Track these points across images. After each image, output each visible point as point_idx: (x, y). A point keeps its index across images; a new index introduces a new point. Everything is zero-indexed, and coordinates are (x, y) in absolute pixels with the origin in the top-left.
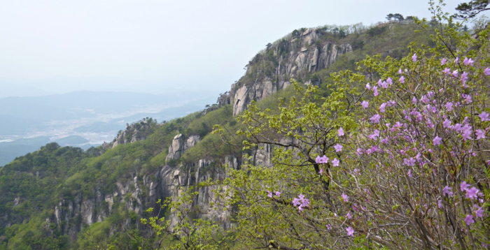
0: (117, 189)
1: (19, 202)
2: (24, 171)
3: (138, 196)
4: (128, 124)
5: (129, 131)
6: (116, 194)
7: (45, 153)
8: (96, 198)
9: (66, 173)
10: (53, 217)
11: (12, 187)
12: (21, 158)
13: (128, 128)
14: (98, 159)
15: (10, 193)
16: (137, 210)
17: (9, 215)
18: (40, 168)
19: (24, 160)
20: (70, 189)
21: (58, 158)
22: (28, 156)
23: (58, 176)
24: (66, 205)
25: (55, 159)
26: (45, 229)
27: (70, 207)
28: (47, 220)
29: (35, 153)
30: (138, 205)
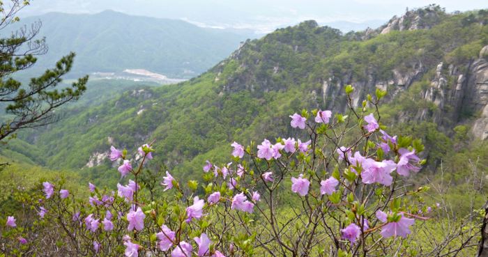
0: (393, 77)
1: (278, 71)
2: (284, 42)
3: (442, 87)
4: (407, 9)
5: (409, 17)
6: (392, 83)
7: (306, 28)
8: (367, 82)
9: (324, 53)
10: (320, 91)
11: (273, 55)
12: (282, 29)
13: (408, 13)
14: (371, 41)
15: (270, 61)
16: (437, 102)
17: (268, 81)
18: (300, 42)
19: (285, 32)
20: (340, 66)
21: (317, 36)
22: (289, 28)
23: (315, 54)
24: (334, 81)
25: (314, 37)
26: (311, 101)
27: (339, 85)
28: (314, 92)
29: (295, 27)
30: (440, 97)
